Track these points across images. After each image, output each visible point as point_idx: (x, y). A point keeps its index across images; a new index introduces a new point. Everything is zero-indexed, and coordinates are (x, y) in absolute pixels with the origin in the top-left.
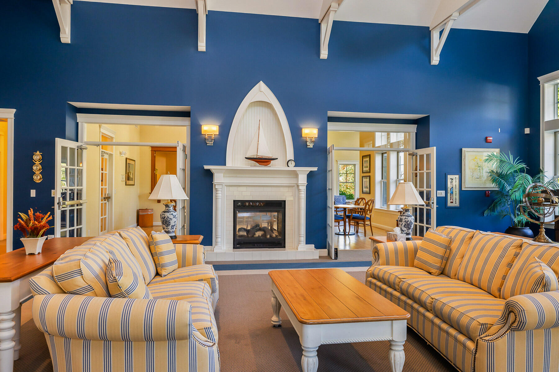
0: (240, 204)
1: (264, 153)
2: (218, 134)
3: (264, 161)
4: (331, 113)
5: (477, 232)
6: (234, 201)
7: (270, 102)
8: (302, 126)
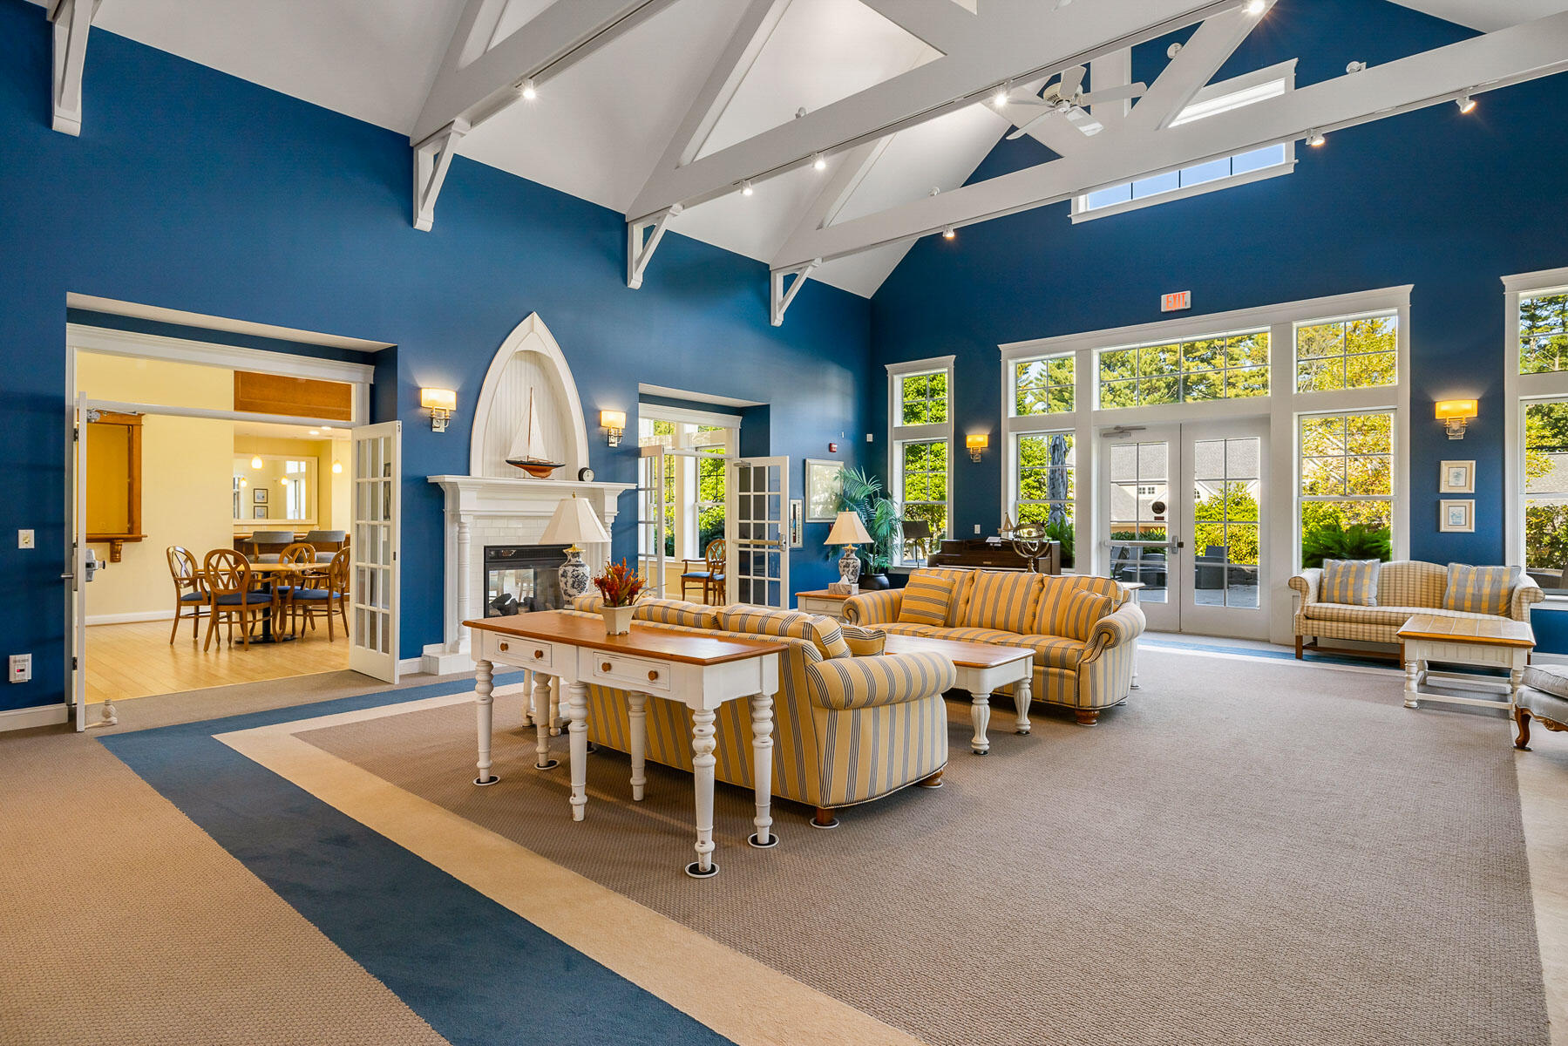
0: (492, 553)
1: (538, 453)
2: (455, 409)
3: (537, 468)
4: (646, 388)
5: (978, 571)
6: (485, 547)
7: (548, 355)
8: (601, 407)
